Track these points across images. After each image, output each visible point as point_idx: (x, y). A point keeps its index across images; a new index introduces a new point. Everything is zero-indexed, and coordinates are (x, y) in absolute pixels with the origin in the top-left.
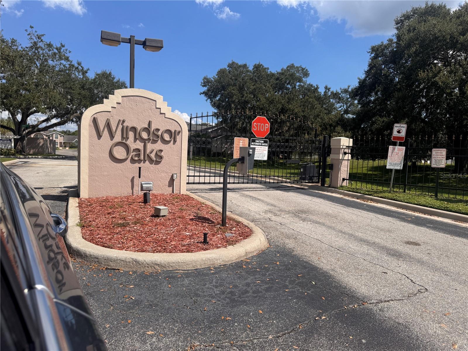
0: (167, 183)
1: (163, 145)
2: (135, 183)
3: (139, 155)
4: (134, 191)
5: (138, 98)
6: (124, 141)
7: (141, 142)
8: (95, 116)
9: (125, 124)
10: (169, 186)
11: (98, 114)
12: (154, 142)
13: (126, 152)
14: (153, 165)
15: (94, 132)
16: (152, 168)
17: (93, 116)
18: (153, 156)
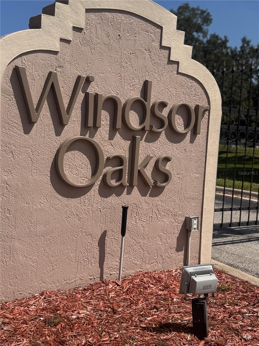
0: (174, 242)
1: (171, 144)
2: (107, 249)
3: (119, 175)
4: (105, 270)
5: (123, 16)
6: (87, 137)
7: (125, 138)
8: (18, 63)
9: (92, 90)
10: (178, 250)
11: (24, 57)
12: (153, 136)
13: (89, 166)
14: (147, 198)
15: (15, 111)
16: (145, 206)
17: (12, 64)
18: (148, 172)
